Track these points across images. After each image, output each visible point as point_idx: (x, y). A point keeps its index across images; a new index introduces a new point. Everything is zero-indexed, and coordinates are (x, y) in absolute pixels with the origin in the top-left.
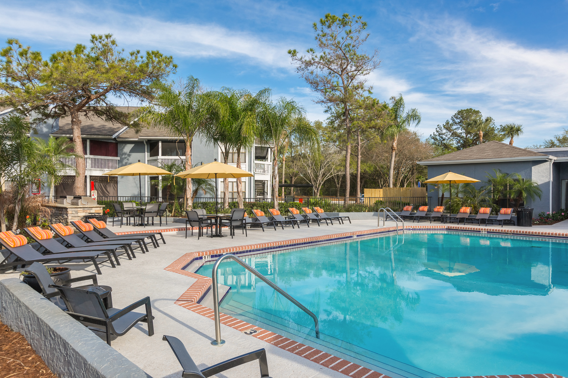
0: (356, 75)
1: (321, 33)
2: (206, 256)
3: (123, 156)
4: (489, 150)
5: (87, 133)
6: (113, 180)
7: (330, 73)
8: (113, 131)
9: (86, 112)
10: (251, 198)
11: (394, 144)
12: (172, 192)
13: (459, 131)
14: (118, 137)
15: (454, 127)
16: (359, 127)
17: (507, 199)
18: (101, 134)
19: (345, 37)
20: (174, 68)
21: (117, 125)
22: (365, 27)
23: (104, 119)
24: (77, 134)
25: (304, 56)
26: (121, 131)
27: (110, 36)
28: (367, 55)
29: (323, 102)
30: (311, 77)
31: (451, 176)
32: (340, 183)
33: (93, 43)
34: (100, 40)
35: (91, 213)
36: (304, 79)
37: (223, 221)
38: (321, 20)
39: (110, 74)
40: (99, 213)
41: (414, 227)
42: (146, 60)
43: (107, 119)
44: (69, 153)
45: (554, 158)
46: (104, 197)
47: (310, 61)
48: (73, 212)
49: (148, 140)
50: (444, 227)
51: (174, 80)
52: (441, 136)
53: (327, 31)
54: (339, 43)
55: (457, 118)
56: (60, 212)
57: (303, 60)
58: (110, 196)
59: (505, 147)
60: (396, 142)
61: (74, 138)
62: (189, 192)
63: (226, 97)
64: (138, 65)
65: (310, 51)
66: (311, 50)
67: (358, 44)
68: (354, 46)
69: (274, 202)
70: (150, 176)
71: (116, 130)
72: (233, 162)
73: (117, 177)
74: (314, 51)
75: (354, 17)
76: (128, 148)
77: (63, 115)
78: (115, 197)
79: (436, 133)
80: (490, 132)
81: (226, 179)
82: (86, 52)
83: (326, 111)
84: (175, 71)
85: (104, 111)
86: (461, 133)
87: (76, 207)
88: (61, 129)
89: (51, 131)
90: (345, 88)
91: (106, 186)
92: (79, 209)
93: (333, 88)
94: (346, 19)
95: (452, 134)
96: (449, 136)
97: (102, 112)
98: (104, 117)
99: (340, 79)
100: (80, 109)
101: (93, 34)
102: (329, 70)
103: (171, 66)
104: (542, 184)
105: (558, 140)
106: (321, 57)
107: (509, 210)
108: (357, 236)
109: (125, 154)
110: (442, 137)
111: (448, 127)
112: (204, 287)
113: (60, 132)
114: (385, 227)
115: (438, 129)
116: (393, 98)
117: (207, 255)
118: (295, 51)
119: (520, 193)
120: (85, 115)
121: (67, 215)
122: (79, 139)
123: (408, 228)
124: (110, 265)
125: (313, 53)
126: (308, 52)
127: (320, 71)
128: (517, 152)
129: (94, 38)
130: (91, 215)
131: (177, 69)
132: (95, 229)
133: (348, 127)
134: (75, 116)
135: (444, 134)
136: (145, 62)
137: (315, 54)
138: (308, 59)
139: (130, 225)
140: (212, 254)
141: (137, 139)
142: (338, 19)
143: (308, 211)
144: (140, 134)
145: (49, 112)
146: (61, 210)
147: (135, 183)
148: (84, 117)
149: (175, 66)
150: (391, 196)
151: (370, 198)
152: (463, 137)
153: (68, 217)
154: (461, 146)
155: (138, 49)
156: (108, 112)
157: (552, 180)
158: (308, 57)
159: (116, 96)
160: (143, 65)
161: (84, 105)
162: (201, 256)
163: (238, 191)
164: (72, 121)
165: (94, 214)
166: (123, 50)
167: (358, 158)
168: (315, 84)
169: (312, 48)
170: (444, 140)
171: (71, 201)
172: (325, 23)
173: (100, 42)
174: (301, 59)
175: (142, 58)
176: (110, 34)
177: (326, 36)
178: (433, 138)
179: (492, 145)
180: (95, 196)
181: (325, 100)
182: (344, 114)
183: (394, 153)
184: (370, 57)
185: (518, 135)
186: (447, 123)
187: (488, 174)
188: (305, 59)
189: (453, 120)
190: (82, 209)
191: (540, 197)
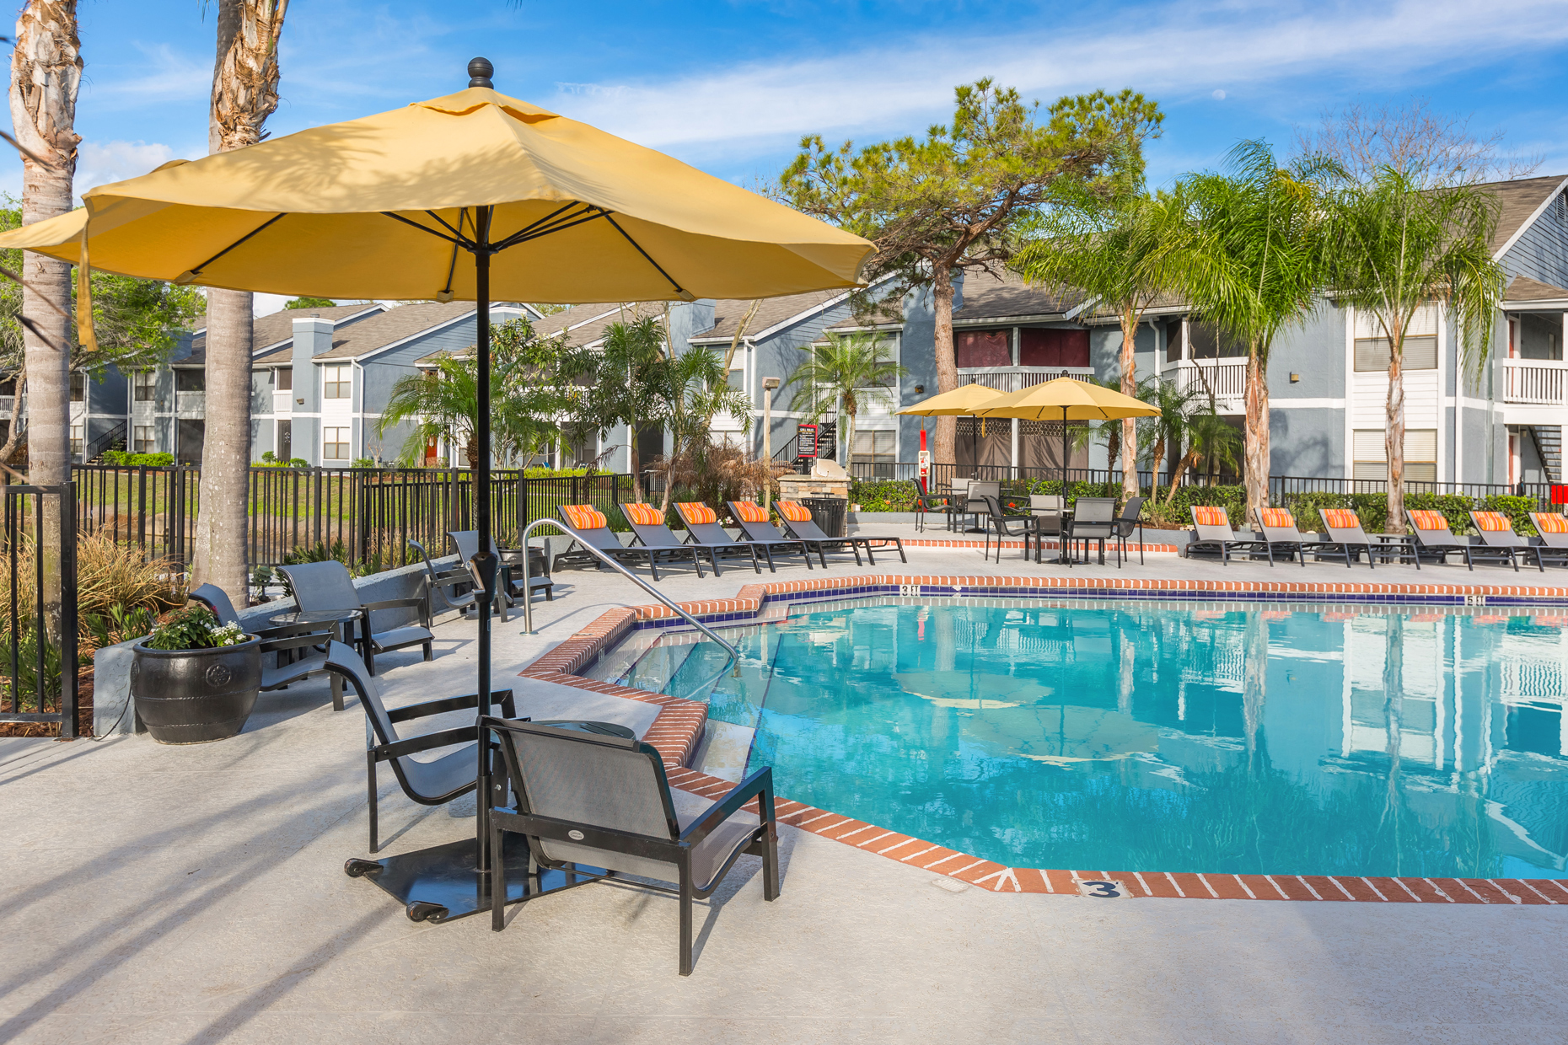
2: (909, 587)
3: (1104, 363)
5: (1016, 310)
10: (1455, 484)
14: (1083, 316)
18: (1044, 311)
20: (1153, 122)
24: (944, 320)
49: (1160, 317)
62: (1129, 456)
76: (1114, 342)
92: (801, 484)
108: (1490, 599)
109: (1108, 356)
140: (922, 584)
190: (805, 484)
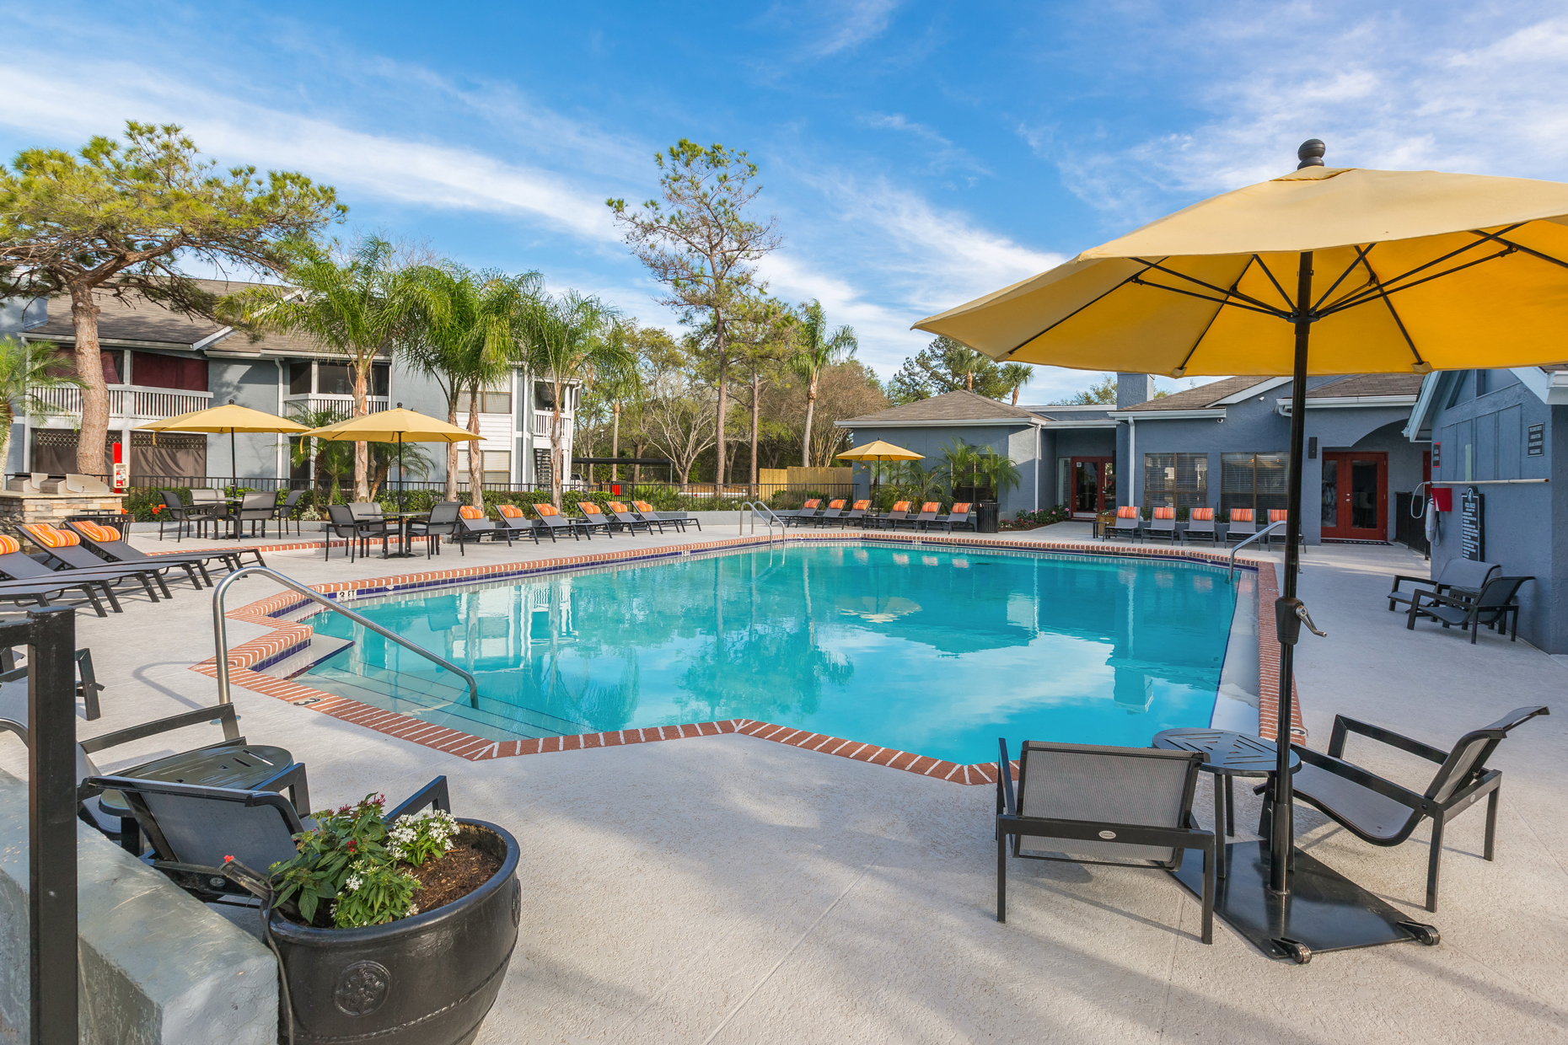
0: (736, 258)
1: (672, 175)
2: (346, 592)
3: (224, 389)
4: (950, 405)
5: (125, 334)
6: (195, 442)
7: (690, 250)
8: (198, 335)
9: (118, 290)
11: (812, 388)
12: (327, 468)
13: (942, 371)
14: (210, 347)
15: (934, 363)
16: (740, 354)
17: (972, 489)
18: (162, 339)
19: (716, 187)
20: (340, 211)
21: (200, 322)
22: (754, 173)
23: (168, 307)
24: (87, 337)
25: (638, 214)
26: (218, 335)
27: (177, 131)
28: (757, 224)
29: (675, 303)
30: (653, 254)
31: (879, 448)
32: (733, 458)
33: (134, 139)
34: (149, 135)
35: (88, 511)
36: (636, 256)
37: (414, 526)
38: (672, 150)
39: (175, 211)
40: (109, 511)
41: (806, 535)
42: (270, 188)
43: (176, 308)
44: (52, 379)
45: (1042, 422)
46: (167, 479)
47: (652, 225)
48: (39, 508)
49: (285, 358)
50: (858, 534)
51: (338, 237)
52: (912, 377)
53: (682, 170)
54: (705, 195)
55: (938, 347)
56: (6, 509)
57: (638, 220)
58: (184, 478)
59: (975, 402)
60: (815, 384)
61: (78, 346)
62: (362, 469)
63: (450, 281)
64: (248, 198)
65: (649, 205)
66: (653, 204)
67: (739, 203)
68: (732, 205)
69: (552, 491)
70: (289, 434)
71: (204, 333)
72: (483, 412)
73: (206, 435)
74: (658, 206)
75: (732, 151)
76: (234, 373)
77: (55, 292)
78: (199, 478)
79: (903, 372)
80: (990, 375)
81: (451, 445)
82: (118, 155)
83: (683, 321)
84: (341, 218)
85: (166, 289)
87: (46, 497)
88: (53, 323)
89: (22, 325)
90: (718, 278)
91: (175, 455)
92: (57, 501)
93: (694, 279)
94: (718, 155)
95: (931, 374)
96: (925, 378)
97: (161, 291)
98: (167, 303)
99: (707, 262)
100: (98, 280)
101: (132, 119)
102: (688, 245)
103: (332, 208)
104: (1024, 464)
106: (673, 219)
107: (966, 507)
108: (692, 552)
109: (228, 385)
110: (914, 380)
111: (923, 361)
112: (282, 640)
113: (48, 329)
114: (754, 535)
115: (907, 365)
116: (803, 305)
117: (347, 589)
118: (620, 203)
119: (987, 478)
120: (114, 295)
121: (22, 515)
122: (92, 348)
123: (796, 538)
124: (94, 612)
125: (657, 209)
126: (646, 205)
127: (669, 246)
129: (134, 130)
130: (86, 513)
131: (347, 215)
132: (85, 543)
133: (722, 353)
134: (83, 296)
135: (915, 374)
136: (267, 193)
137: (659, 212)
138: (647, 221)
139: (206, 537)
140: (359, 588)
141: (258, 355)
142: (703, 152)
143: (620, 508)
144: (260, 344)
145: (13, 282)
146: (10, 503)
147: (254, 448)
148: (115, 300)
149: (343, 209)
150: (801, 482)
152: (949, 381)
153: (24, 518)
155: (251, 164)
156: (177, 291)
157: (1038, 456)
158: (647, 216)
159: (199, 258)
160: (260, 201)
161: (109, 274)
162: (332, 591)
163: (471, 469)
164: (75, 308)
165: (96, 513)
166: (214, 163)
167: (753, 411)
168: (662, 268)
169: (654, 199)
170: (917, 384)
171: (41, 484)
172: (678, 155)
173: (151, 140)
174: (633, 219)
175: (260, 183)
176: (177, 126)
177: (681, 181)
178: (899, 381)
179: (957, 396)
180: (123, 475)
181: (679, 300)
182: (715, 329)
183: (812, 404)
184: (764, 227)
186: (922, 355)
187: (942, 447)
188: (642, 218)
189: (933, 352)
190: (63, 502)
191: (1017, 483)
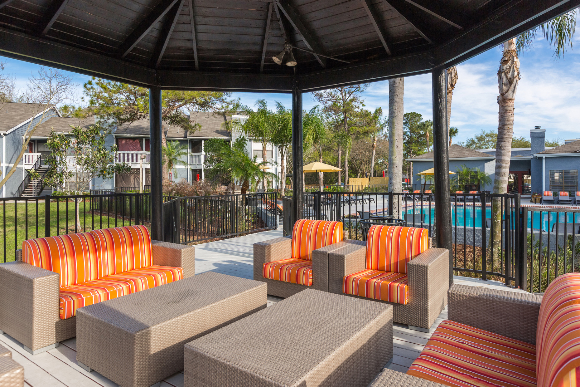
11: (374, 143)
86: (407, 132)
105: (477, 138)
128: (474, 154)
150: (377, 184)
151: (352, 185)
154: (406, 142)
183: (374, 150)
185: (455, 135)
